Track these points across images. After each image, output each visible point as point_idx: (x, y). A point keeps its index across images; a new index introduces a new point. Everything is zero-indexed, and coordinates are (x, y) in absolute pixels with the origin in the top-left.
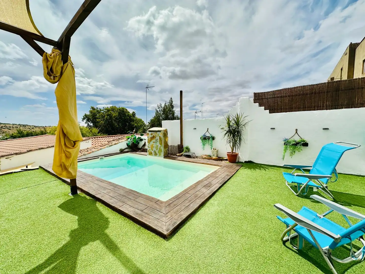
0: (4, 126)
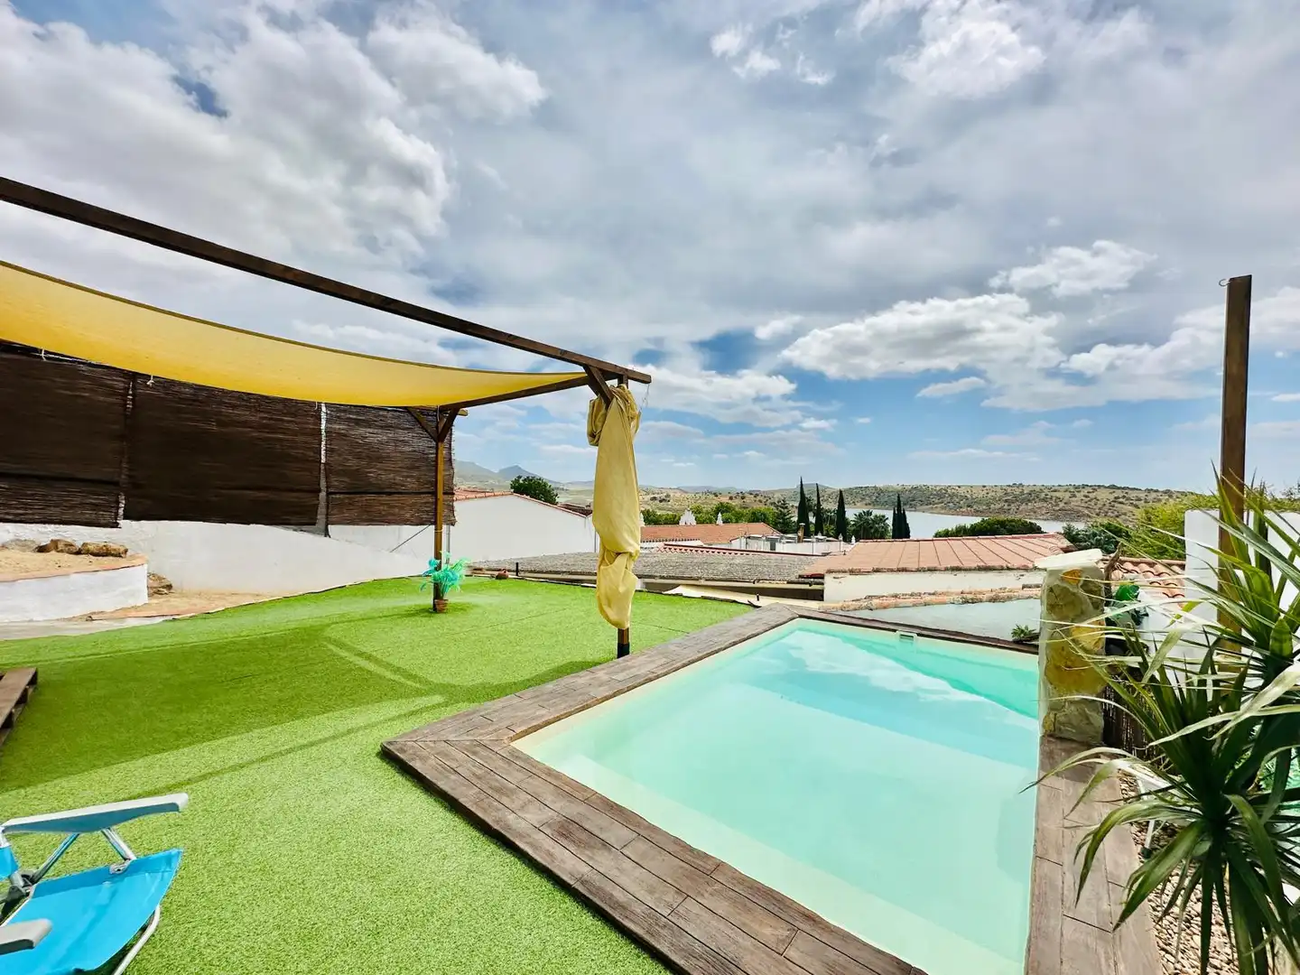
0: (1124, 497)
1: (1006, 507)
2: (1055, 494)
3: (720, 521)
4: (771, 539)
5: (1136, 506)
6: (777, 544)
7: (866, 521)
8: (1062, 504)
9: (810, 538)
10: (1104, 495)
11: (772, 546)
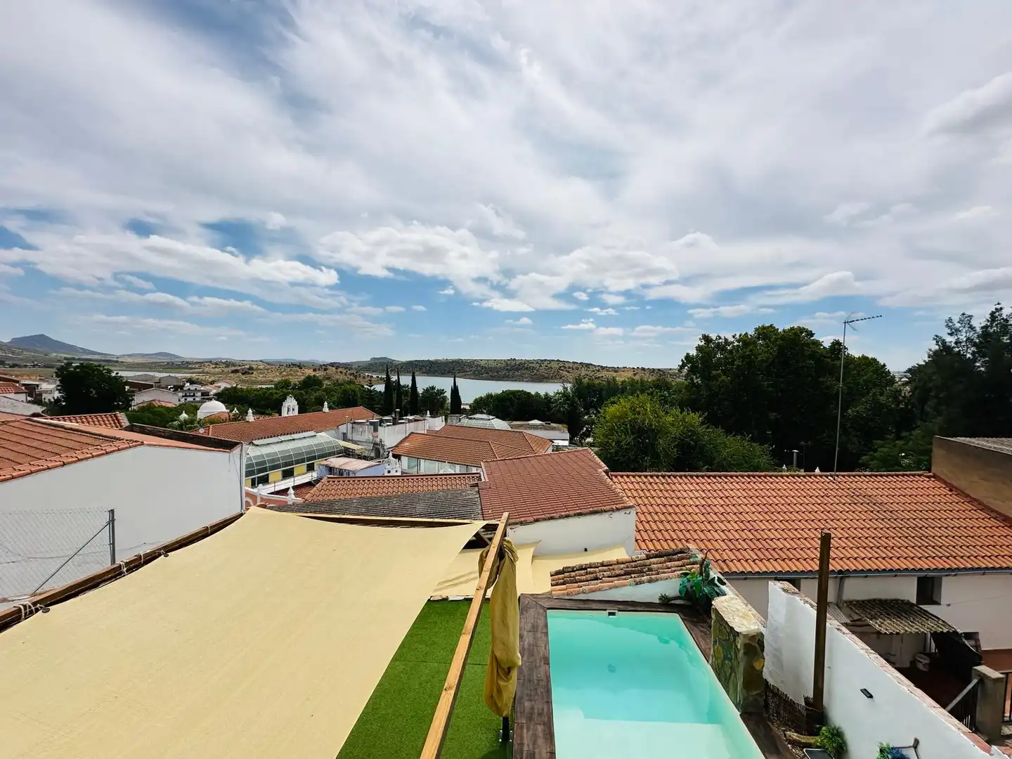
1: (507, 374)
2: (531, 365)
3: (326, 409)
4: (372, 424)
5: (568, 372)
6: (379, 428)
7: (431, 394)
8: (535, 371)
9: (403, 419)
10: (555, 365)
11: (376, 430)
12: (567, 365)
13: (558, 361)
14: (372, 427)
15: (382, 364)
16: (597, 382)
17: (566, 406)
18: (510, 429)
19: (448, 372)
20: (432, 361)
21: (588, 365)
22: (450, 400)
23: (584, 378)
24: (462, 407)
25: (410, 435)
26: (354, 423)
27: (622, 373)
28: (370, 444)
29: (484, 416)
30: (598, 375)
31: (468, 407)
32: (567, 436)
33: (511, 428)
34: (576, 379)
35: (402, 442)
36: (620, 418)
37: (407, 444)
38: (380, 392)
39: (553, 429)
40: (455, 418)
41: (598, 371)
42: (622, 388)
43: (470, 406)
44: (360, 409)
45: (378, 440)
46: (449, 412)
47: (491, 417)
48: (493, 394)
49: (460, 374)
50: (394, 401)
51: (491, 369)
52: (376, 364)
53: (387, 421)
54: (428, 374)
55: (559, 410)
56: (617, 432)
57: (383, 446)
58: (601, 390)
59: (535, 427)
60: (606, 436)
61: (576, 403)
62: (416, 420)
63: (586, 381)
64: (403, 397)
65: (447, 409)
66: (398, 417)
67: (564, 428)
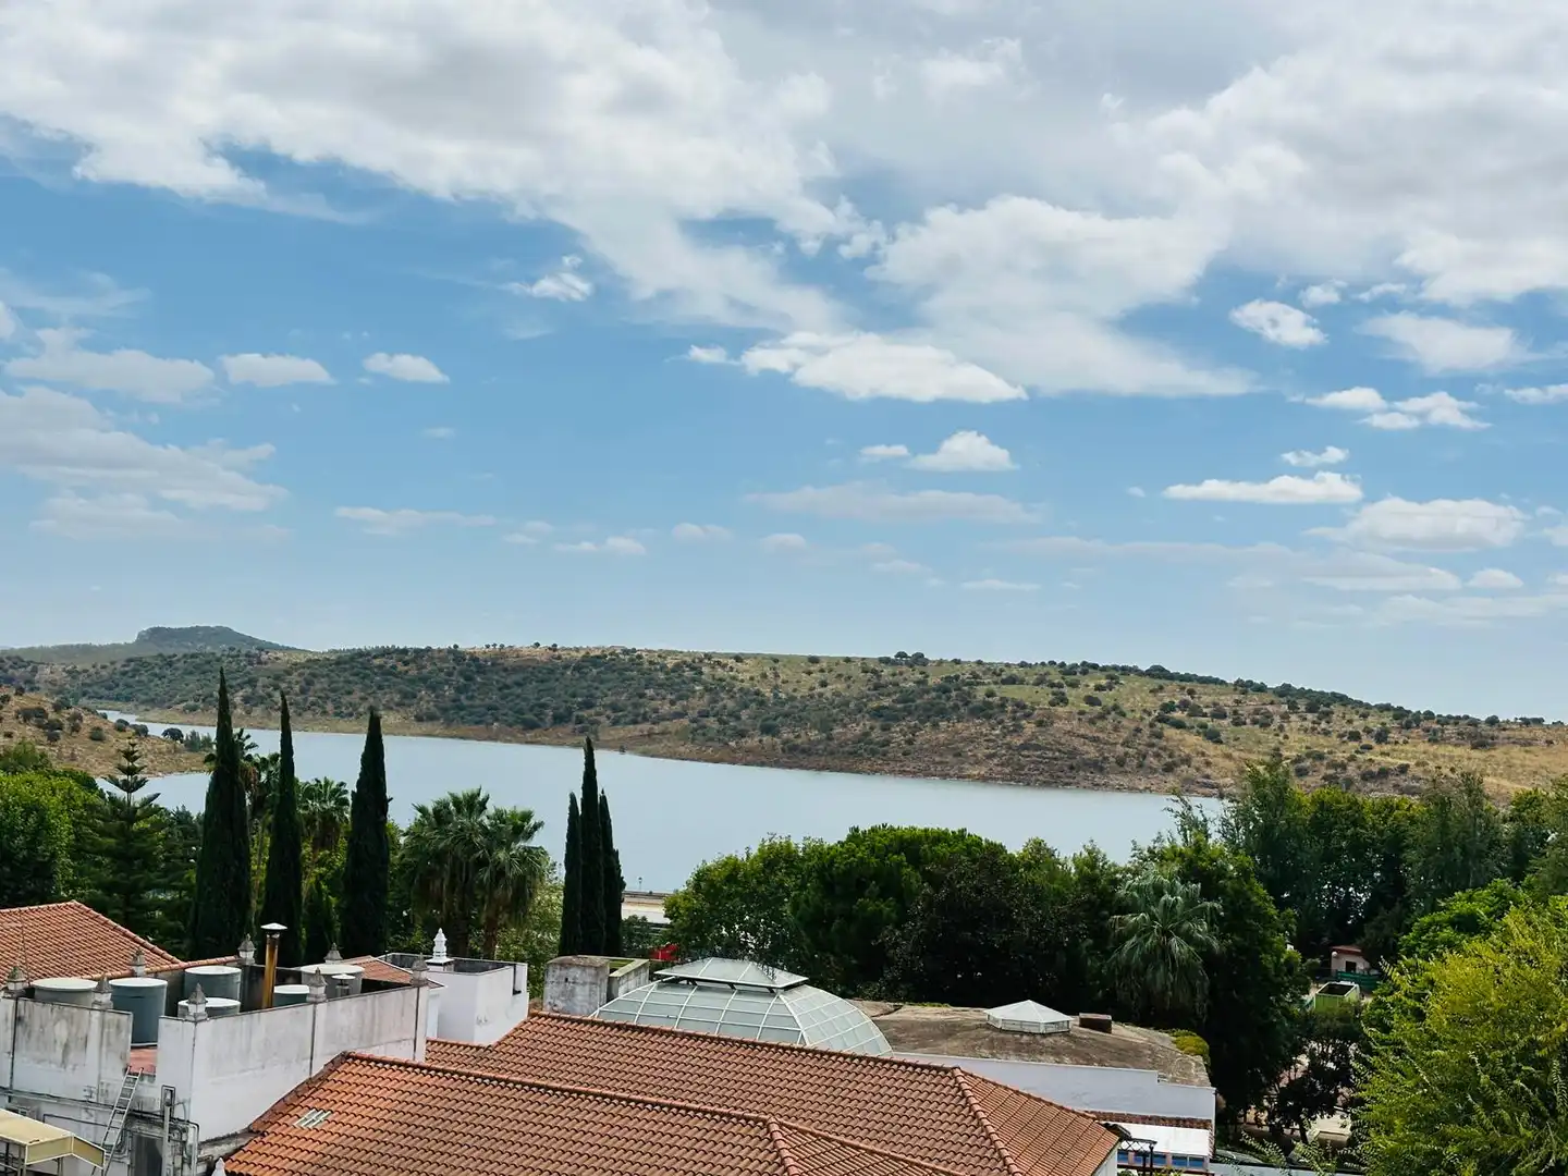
1: (877, 735)
2: (1012, 692)
4: (127, 1000)
5: (1214, 737)
6: (167, 1026)
7: (464, 839)
8: (1029, 727)
9: (298, 979)
10: (1138, 700)
11: (144, 1037)
12: (1205, 699)
13: (1158, 673)
14: (126, 1020)
15: (199, 665)
16: (1373, 795)
17: (1201, 929)
18: (885, 1051)
19: (559, 719)
20: (474, 658)
21: (1320, 704)
22: (561, 873)
23: (1301, 773)
24: (627, 911)
25: (333, 1066)
26: (30, 993)
27: (1517, 752)
28: (105, 1118)
29: (746, 972)
30: (1379, 757)
31: (656, 915)
32: (1205, 1101)
33: (893, 1041)
34: (1257, 781)
35: (285, 1107)
36: (1503, 1020)
37: (309, 1119)
38: (182, 817)
39: (1127, 1056)
40: (588, 976)
41: (1381, 737)
42: (1518, 843)
43: (672, 909)
44: (67, 917)
45: (152, 1095)
46: (554, 938)
47: (784, 978)
48: (798, 842)
49: (621, 732)
50: (258, 867)
51: (793, 712)
52: (169, 662)
53: (213, 986)
54: (449, 723)
55: (1165, 950)
56: (1489, 1105)
57: (179, 1127)
58: (1395, 845)
59: (1025, 1043)
60: (1426, 1123)
61: (1261, 916)
62: (370, 986)
63: (1306, 790)
64: (306, 850)
65: (546, 924)
66: (270, 966)
67: (1184, 1052)
